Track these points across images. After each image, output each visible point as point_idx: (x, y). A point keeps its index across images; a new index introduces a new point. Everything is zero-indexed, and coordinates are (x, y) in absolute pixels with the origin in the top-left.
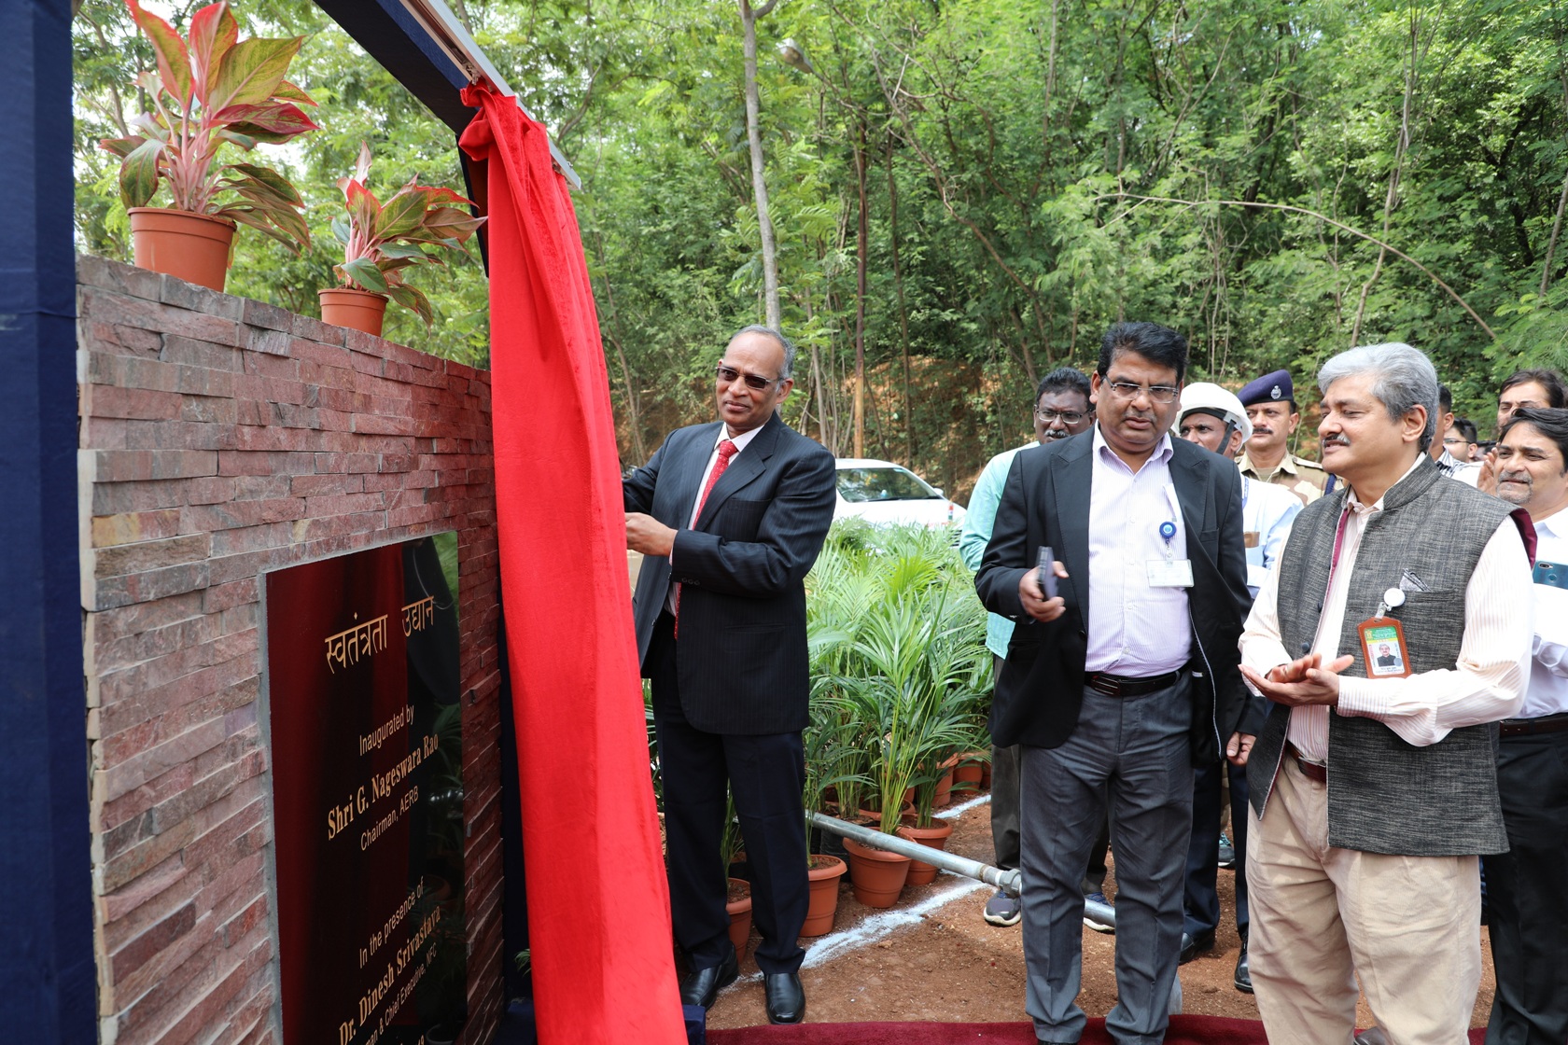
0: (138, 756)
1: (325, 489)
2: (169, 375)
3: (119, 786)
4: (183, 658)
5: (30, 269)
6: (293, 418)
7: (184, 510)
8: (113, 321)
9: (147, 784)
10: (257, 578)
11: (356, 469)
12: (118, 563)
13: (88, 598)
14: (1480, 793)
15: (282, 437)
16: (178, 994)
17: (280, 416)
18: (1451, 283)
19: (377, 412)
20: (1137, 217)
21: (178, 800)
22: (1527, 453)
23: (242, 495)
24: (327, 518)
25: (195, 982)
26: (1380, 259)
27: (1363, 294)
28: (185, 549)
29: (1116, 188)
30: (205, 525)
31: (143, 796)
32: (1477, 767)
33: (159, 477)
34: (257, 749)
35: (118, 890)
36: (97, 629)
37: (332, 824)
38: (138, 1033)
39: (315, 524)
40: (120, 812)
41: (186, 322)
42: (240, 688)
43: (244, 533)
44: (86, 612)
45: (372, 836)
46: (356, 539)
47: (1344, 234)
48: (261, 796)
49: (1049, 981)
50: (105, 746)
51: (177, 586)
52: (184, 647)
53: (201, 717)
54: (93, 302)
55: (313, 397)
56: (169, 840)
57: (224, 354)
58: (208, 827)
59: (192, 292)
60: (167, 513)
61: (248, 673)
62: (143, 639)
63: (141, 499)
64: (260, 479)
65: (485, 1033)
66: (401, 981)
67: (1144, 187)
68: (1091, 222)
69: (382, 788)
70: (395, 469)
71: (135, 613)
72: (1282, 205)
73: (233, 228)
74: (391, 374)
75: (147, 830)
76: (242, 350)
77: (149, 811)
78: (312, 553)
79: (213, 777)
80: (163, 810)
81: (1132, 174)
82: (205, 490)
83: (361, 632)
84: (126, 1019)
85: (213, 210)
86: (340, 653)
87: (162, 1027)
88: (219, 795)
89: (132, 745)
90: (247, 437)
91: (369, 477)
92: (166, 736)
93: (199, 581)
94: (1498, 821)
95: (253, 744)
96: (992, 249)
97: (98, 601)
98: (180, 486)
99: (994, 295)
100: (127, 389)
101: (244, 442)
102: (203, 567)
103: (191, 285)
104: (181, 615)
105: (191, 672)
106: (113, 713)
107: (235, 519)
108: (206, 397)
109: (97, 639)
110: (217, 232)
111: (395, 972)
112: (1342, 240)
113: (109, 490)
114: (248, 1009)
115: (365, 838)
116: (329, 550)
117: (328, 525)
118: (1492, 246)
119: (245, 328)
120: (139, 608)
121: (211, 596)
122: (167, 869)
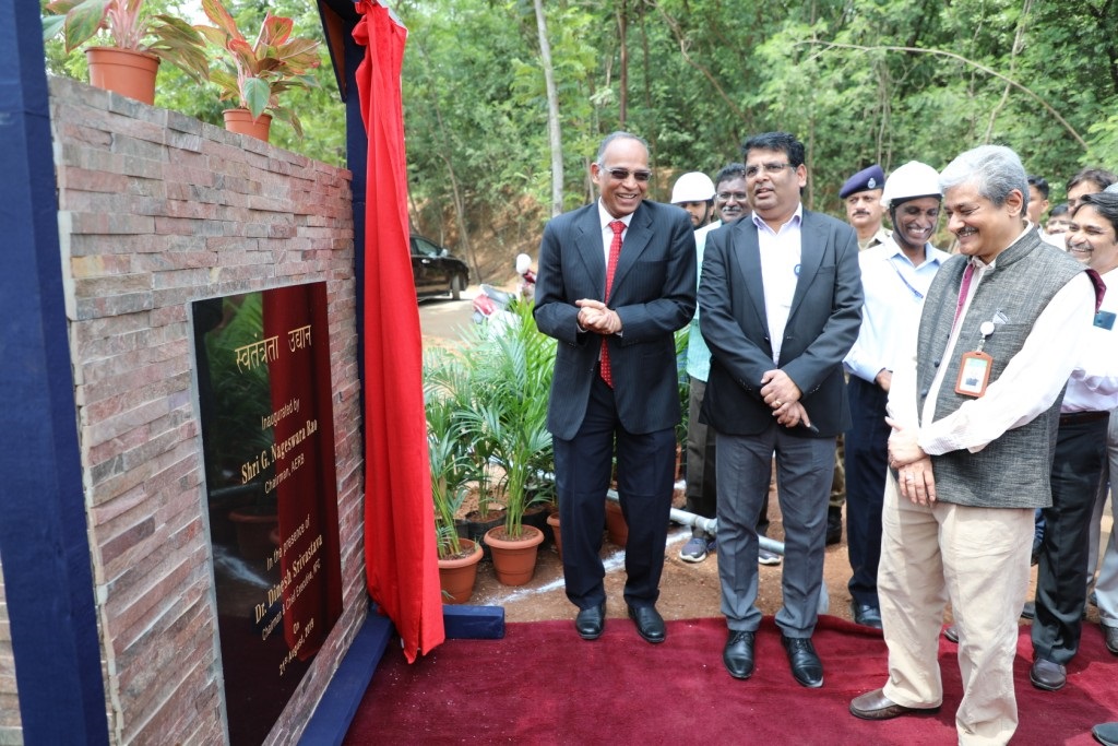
0: (111, 419)
1: (231, 247)
2: (118, 162)
3: (99, 437)
4: (137, 355)
5: (16, 81)
6: (206, 196)
7: (134, 256)
8: (77, 123)
9: (118, 437)
10: (186, 305)
11: (252, 234)
12: (90, 288)
13: (71, 310)
14: (1034, 466)
15: (199, 209)
16: (146, 575)
17: (197, 194)
18: (1057, 109)
19: (266, 195)
20: (825, 59)
21: (139, 449)
22: (1090, 230)
23: (172, 248)
24: (233, 267)
25: (157, 568)
26: (1007, 90)
27: (993, 117)
28: (136, 282)
29: (810, 37)
30: (148, 267)
31: (115, 445)
32: (1034, 448)
33: (115, 232)
34: (191, 420)
35: (103, 504)
36: (79, 332)
37: (244, 474)
38: (121, 597)
39: (225, 270)
40: (101, 454)
41: (127, 125)
42: (178, 378)
43: (175, 274)
44: (71, 321)
45: (273, 484)
46: (254, 282)
47: (979, 72)
48: (196, 451)
49: (736, 591)
50: (89, 410)
51: (132, 307)
52: (138, 349)
53: (152, 396)
54: (62, 109)
55: (219, 182)
56: (135, 475)
57: (155, 149)
58: (160, 468)
59: (131, 105)
60: (122, 257)
61: (183, 369)
62: (110, 342)
63: (104, 246)
64: (185, 238)
65: (356, 621)
66: (297, 581)
67: (831, 36)
68: (790, 61)
69: (279, 453)
70: (280, 235)
71: (103, 323)
72: (934, 50)
73: (158, 62)
74: (275, 168)
75: (119, 468)
76: (168, 146)
77: (120, 455)
78: (223, 290)
79: (162, 437)
80: (129, 455)
81: (822, 26)
82: (147, 243)
83: (259, 347)
84: (112, 587)
85: (142, 49)
86: (245, 360)
87: (136, 595)
88: (167, 449)
89: (107, 411)
90: (175, 208)
91: (261, 240)
92: (129, 407)
93: (146, 305)
94: (1046, 485)
95: (188, 417)
96: (718, 86)
97: (78, 314)
98: (130, 239)
99: (719, 121)
100: (89, 171)
101: (172, 211)
102: (148, 295)
103: (130, 99)
104: (135, 327)
105: (144, 365)
106: (92, 389)
107: (169, 264)
108: (145, 178)
109: (79, 339)
110: (147, 64)
111: (292, 575)
112: (978, 77)
113: (81, 239)
114: (193, 589)
115: (268, 486)
116: (235, 289)
117: (234, 272)
118: (1091, 80)
119: (170, 132)
120: (106, 320)
121: (155, 315)
122: (134, 494)
